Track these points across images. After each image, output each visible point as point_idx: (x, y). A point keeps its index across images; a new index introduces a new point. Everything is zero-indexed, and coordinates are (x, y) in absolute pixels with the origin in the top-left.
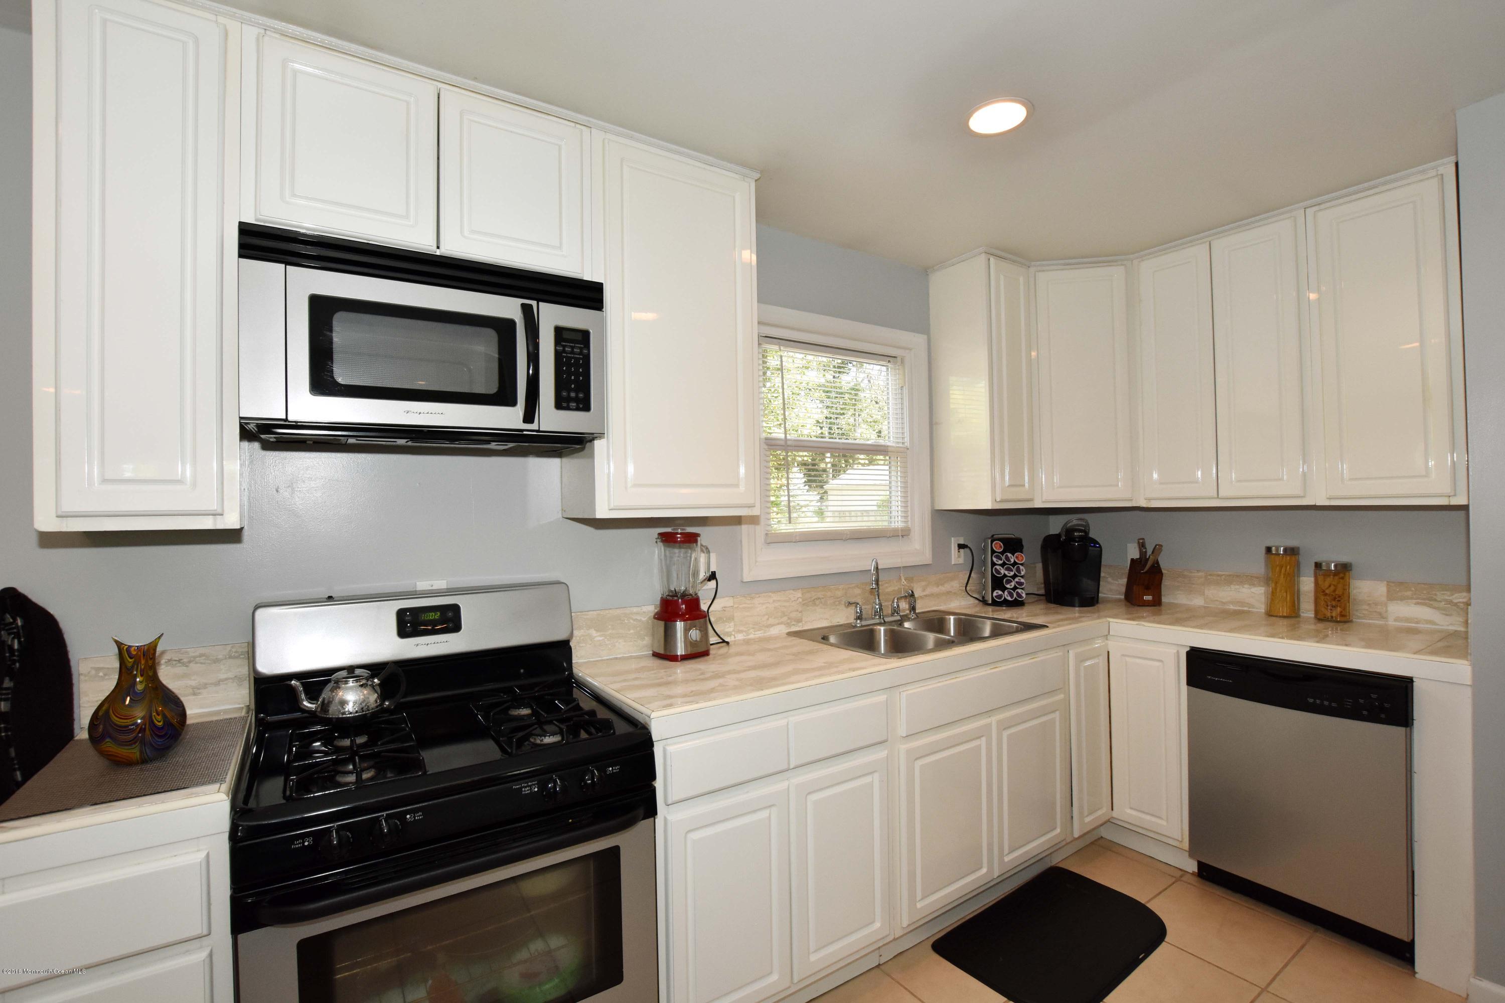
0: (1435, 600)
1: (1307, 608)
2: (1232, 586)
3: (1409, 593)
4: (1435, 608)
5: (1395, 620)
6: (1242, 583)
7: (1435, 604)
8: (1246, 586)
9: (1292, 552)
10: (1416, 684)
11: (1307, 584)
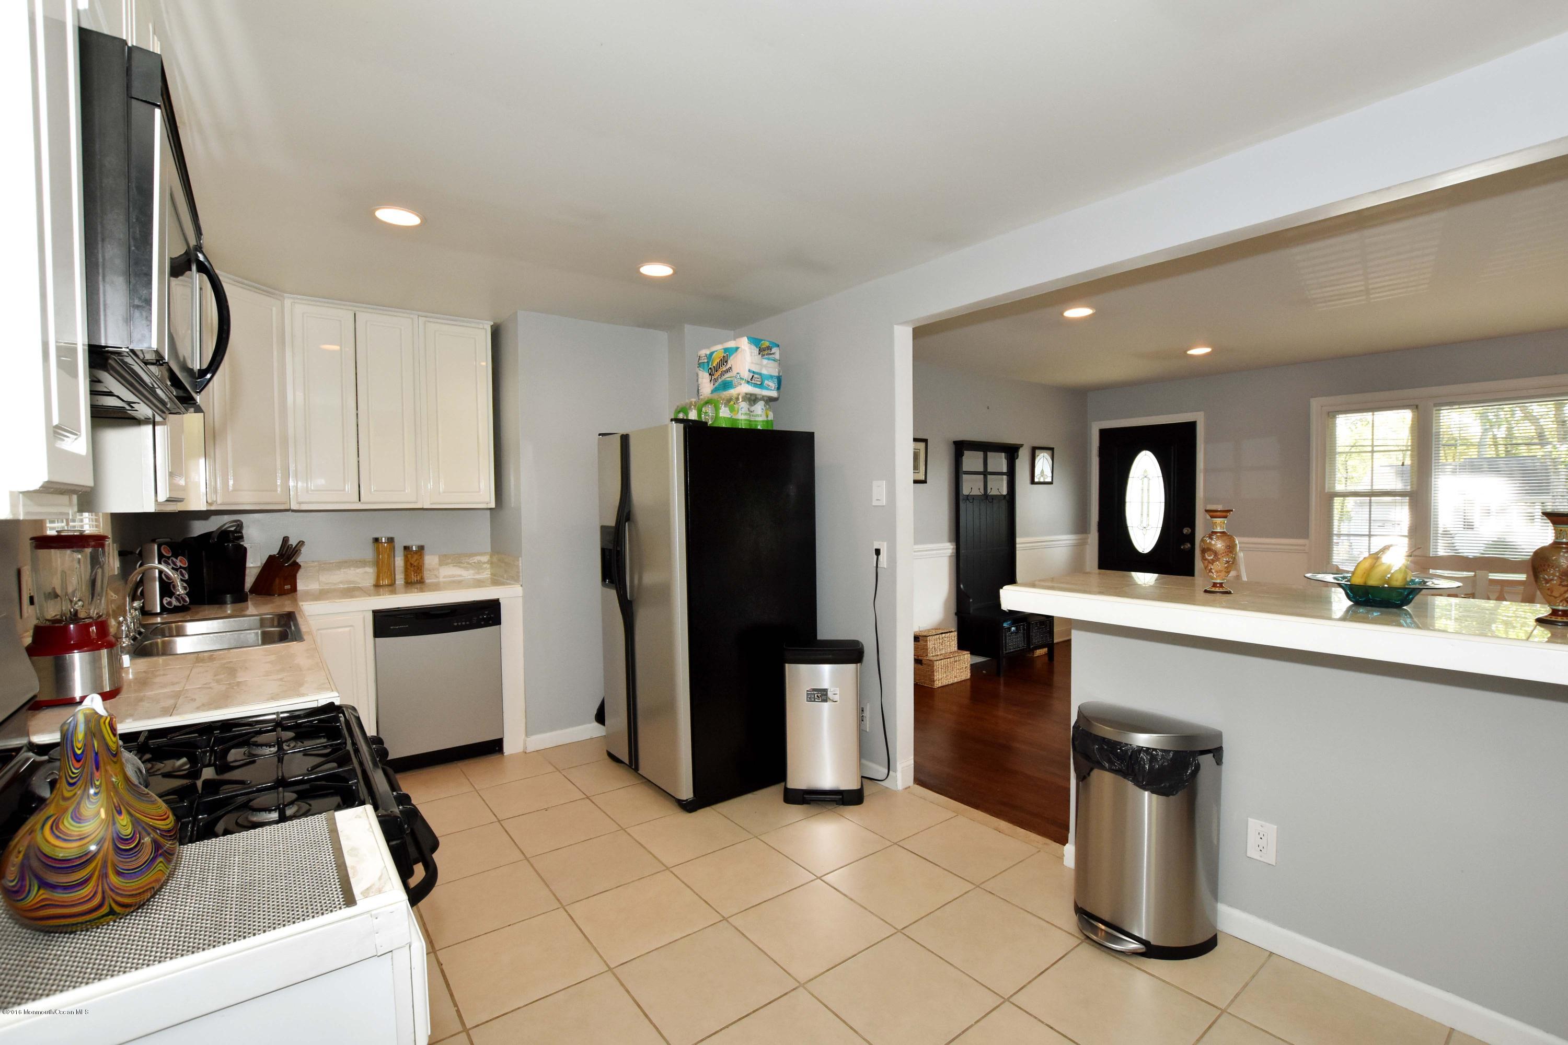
0: (462, 563)
1: (400, 579)
2: (342, 570)
3: (450, 561)
4: (462, 567)
5: (443, 578)
6: (349, 567)
7: (462, 565)
8: (352, 569)
9: (391, 540)
10: (501, 601)
11: (399, 561)
